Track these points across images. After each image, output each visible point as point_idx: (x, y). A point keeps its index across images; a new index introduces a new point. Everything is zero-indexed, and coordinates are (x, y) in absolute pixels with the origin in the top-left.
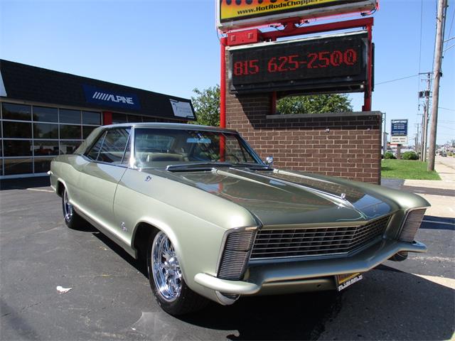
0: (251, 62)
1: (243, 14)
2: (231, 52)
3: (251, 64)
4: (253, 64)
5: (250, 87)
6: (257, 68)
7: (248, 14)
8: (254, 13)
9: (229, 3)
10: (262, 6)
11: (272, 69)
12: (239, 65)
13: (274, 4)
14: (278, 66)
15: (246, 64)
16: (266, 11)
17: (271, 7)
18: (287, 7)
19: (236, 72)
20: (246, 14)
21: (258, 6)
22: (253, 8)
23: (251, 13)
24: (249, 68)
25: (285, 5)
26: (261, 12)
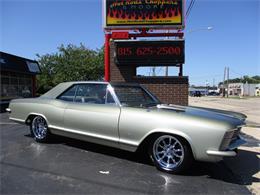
0: (127, 49)
1: (120, 23)
7: (123, 23)
8: (125, 23)
9: (112, 16)
10: (131, 20)
12: (120, 50)
13: (137, 20)
16: (132, 23)
17: (135, 21)
19: (119, 54)
21: (129, 20)
22: (126, 20)
24: (126, 52)
25: (143, 22)
26: (130, 23)
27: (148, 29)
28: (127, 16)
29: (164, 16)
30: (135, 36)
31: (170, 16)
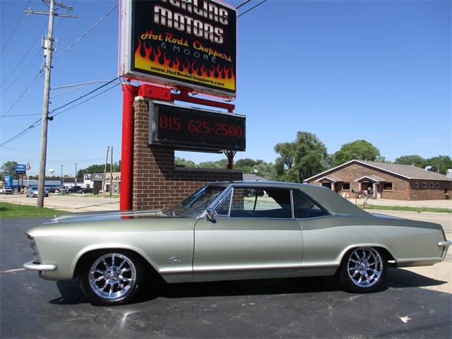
0: (175, 119)
1: (155, 71)
2: (155, 105)
3: (174, 122)
4: (177, 121)
5: (171, 141)
6: (179, 126)
7: (160, 72)
8: (164, 73)
9: (143, 55)
10: (172, 70)
11: (192, 128)
12: (164, 119)
13: (181, 73)
14: (196, 127)
15: (170, 121)
16: (174, 75)
17: (179, 74)
18: (190, 79)
19: (161, 125)
20: (158, 72)
21: (169, 69)
22: (165, 68)
23: (162, 73)
24: (173, 124)
25: (189, 77)
26: (170, 75)
27: (191, 90)
28: (167, 62)
29: (216, 76)
30: (174, 97)
31: (223, 77)
